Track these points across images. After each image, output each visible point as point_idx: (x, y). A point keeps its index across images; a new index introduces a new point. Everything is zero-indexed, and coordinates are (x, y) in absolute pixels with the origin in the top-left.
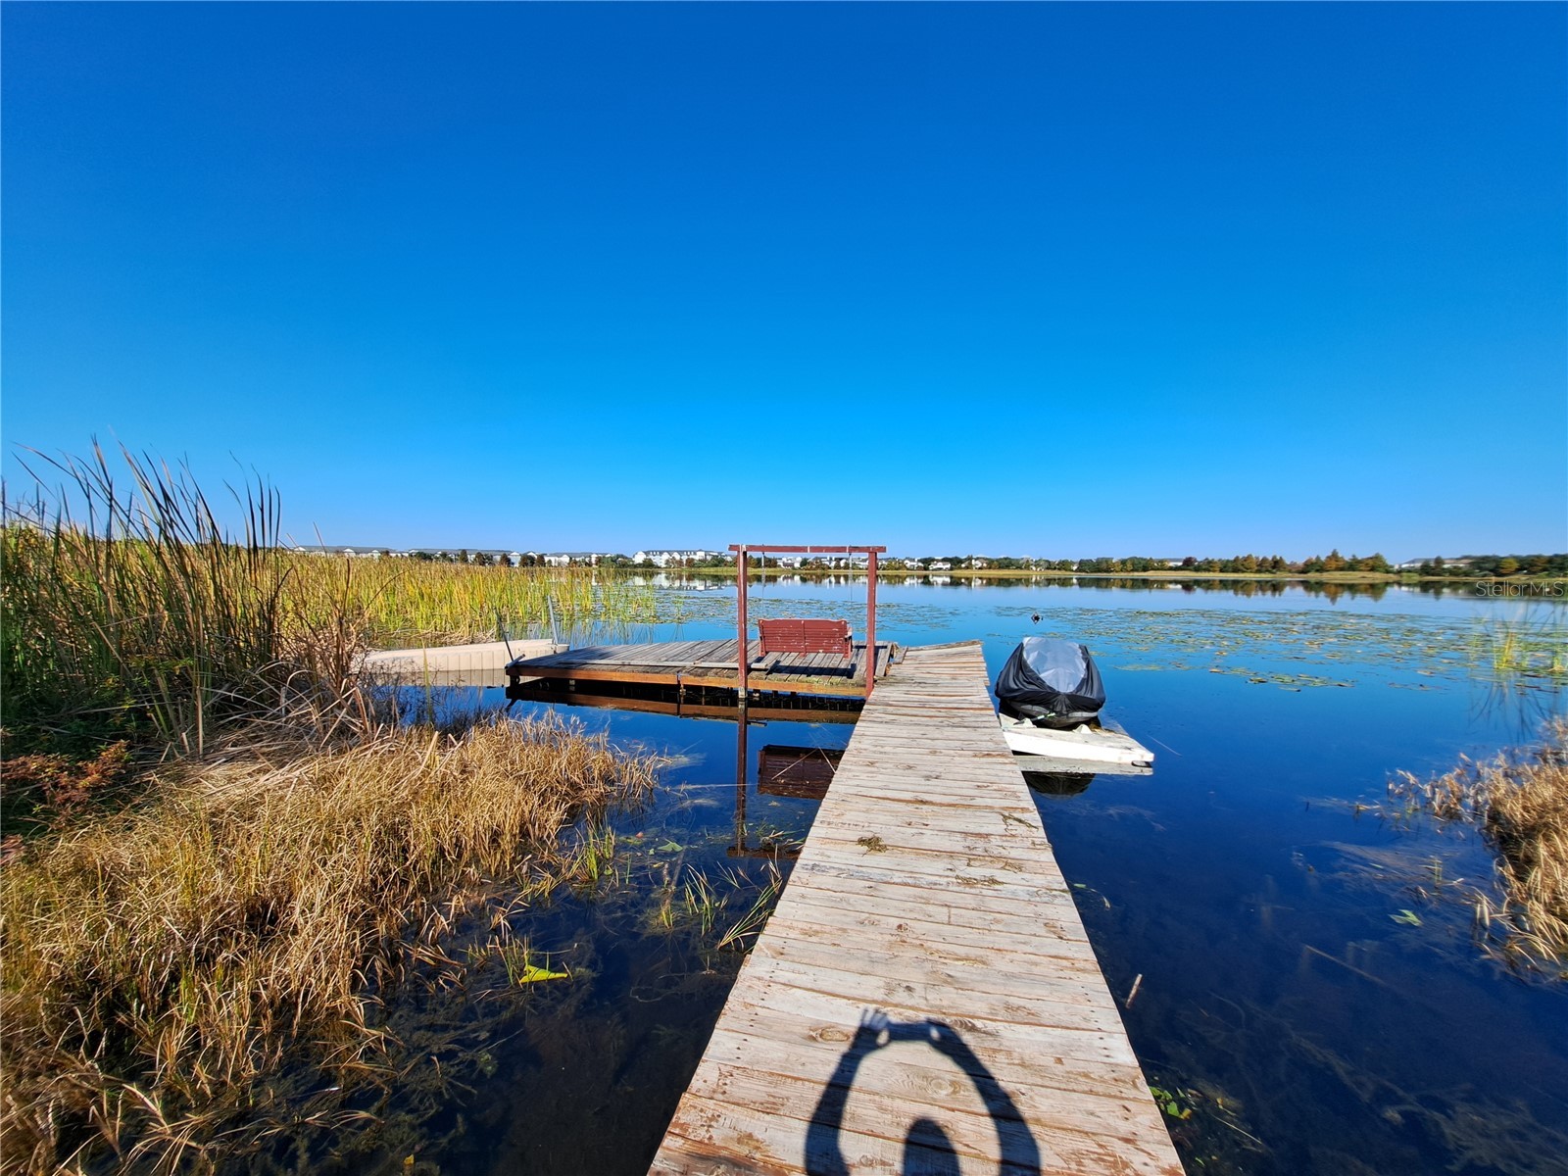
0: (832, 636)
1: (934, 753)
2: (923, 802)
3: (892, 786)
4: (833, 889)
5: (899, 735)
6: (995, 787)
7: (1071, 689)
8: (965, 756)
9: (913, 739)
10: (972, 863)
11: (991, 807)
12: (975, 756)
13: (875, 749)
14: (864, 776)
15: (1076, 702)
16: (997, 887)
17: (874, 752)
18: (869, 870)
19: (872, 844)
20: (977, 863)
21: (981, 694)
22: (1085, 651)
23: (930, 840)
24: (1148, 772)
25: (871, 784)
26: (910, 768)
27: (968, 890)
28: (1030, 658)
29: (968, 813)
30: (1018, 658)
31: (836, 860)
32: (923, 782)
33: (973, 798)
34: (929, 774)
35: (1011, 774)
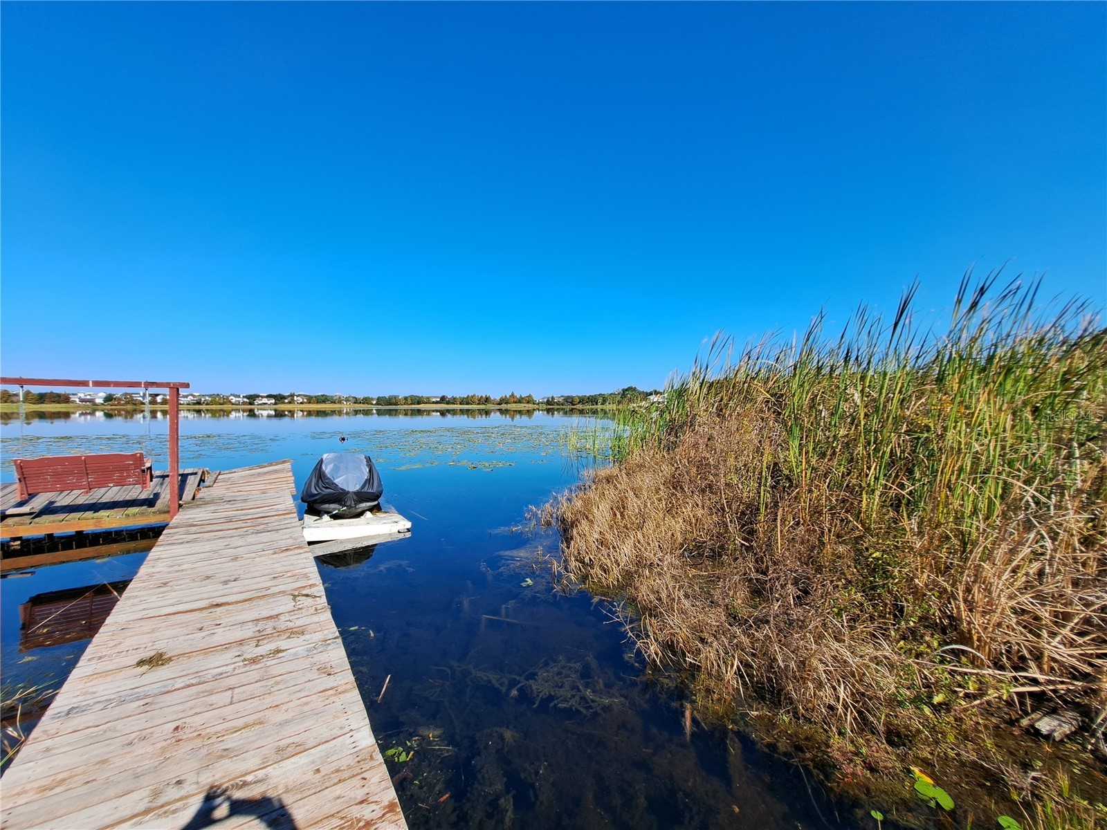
1: (235, 559)
2: (218, 605)
3: (185, 600)
4: (96, 724)
5: (200, 551)
6: (289, 574)
7: (357, 488)
8: (265, 555)
9: (215, 552)
10: (260, 643)
11: (284, 592)
12: (275, 553)
13: (172, 569)
14: (154, 598)
15: (361, 496)
16: (280, 655)
17: (170, 572)
18: (146, 688)
19: (156, 660)
20: (265, 642)
21: (285, 498)
22: (369, 460)
23: (221, 636)
24: (408, 535)
25: (161, 604)
26: (208, 578)
27: (254, 667)
28: (327, 469)
29: (262, 602)
30: (319, 473)
31: (105, 693)
32: (221, 587)
33: (268, 588)
34: (228, 578)
35: (304, 561)
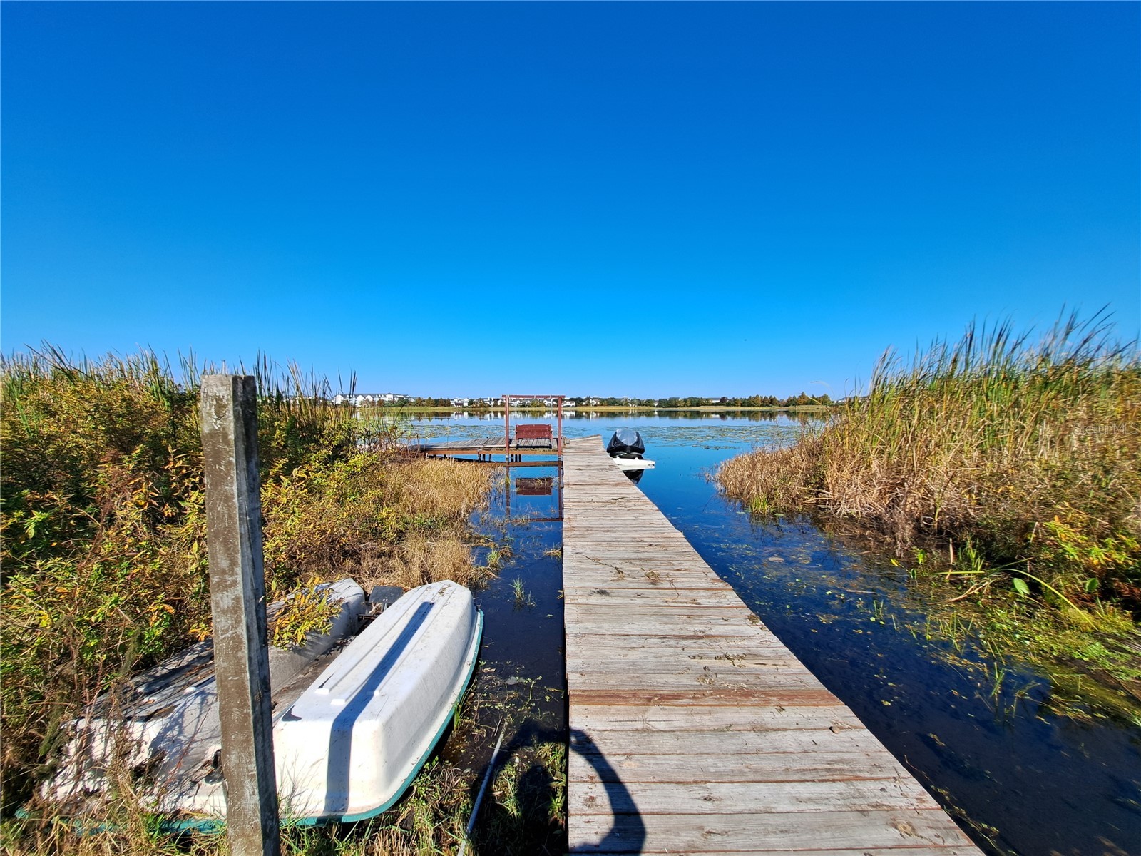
0: (545, 431)
7: (631, 444)
15: (633, 449)
21: (602, 448)
22: (638, 434)
24: (653, 467)
28: (618, 436)
30: (615, 438)
